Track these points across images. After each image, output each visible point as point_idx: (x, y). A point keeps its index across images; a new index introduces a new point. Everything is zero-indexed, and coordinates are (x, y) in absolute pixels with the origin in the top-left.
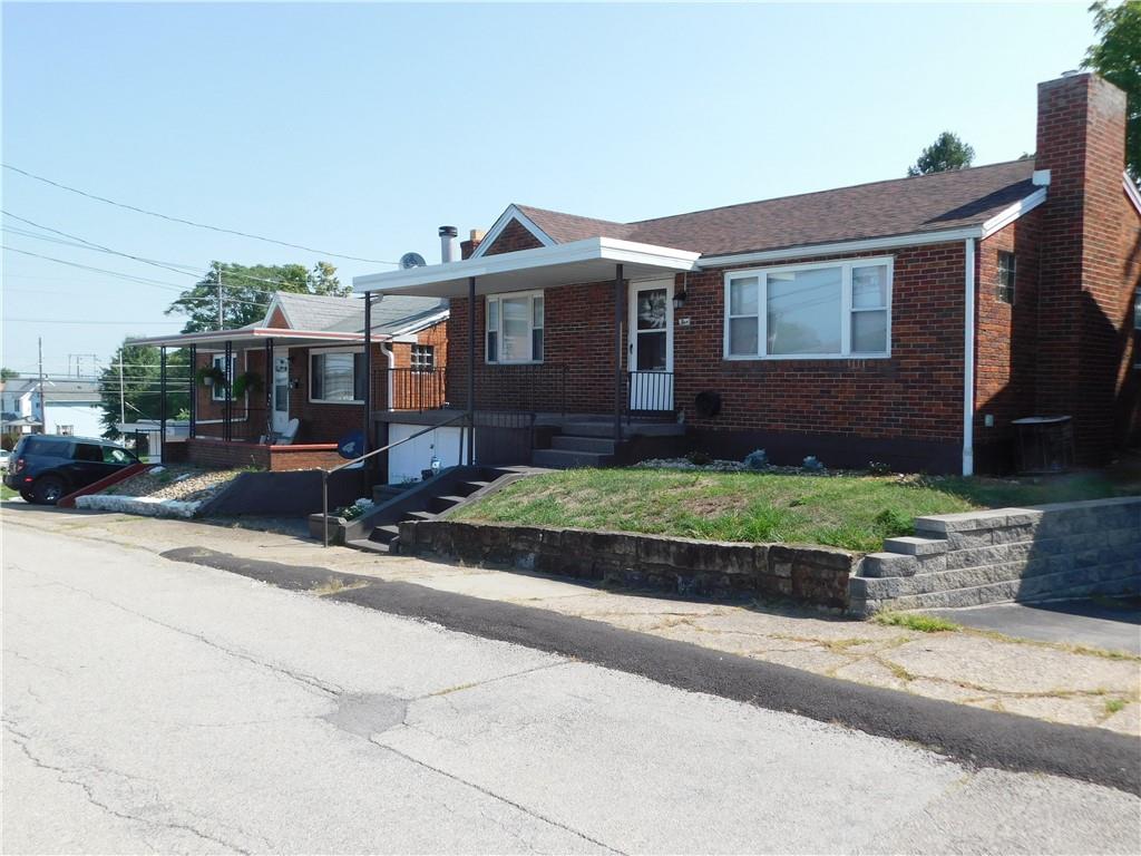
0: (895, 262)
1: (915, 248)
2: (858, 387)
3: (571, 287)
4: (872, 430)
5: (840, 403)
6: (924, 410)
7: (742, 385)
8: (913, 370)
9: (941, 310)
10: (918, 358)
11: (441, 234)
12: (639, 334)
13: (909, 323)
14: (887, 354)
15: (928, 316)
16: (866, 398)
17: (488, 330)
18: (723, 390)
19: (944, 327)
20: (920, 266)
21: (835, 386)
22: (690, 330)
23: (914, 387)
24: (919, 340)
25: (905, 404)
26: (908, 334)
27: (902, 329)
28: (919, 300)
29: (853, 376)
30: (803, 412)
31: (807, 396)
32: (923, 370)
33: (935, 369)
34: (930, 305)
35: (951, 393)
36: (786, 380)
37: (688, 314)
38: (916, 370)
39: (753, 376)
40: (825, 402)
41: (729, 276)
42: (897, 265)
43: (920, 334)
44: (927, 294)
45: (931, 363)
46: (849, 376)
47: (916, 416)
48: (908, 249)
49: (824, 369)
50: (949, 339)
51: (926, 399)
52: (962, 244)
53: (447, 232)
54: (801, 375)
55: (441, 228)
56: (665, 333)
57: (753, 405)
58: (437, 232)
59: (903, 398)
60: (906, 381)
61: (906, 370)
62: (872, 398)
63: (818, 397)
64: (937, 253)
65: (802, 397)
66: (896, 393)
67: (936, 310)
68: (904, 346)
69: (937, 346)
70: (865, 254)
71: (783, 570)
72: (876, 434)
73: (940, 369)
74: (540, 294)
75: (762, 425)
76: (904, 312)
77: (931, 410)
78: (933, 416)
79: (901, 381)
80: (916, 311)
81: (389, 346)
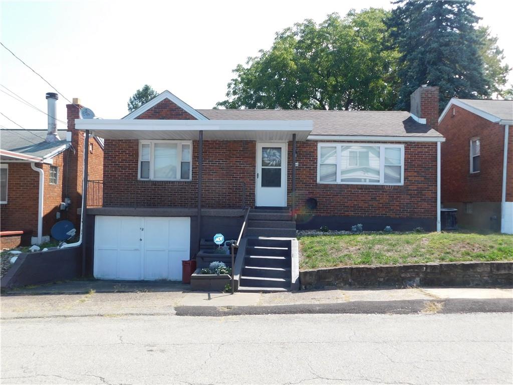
0: (405, 147)
1: (414, 143)
2: (389, 197)
4: (396, 215)
5: (381, 203)
6: (419, 206)
7: (329, 195)
8: (414, 190)
9: (426, 168)
10: (416, 186)
11: (47, 98)
12: (262, 169)
13: (412, 172)
14: (402, 183)
15: (420, 170)
16: (394, 201)
17: (140, 160)
18: (318, 197)
19: (427, 174)
20: (416, 150)
21: (378, 196)
22: (298, 169)
23: (415, 197)
24: (417, 179)
25: (411, 204)
26: (412, 176)
27: (409, 174)
28: (416, 163)
29: (387, 192)
30: (362, 207)
31: (364, 200)
32: (418, 190)
33: (423, 190)
34: (420, 165)
35: (430, 200)
36: (353, 193)
37: (298, 161)
38: (416, 190)
39: (335, 191)
40: (373, 203)
41: (320, 145)
42: (406, 148)
43: (417, 176)
44: (420, 161)
45: (422, 188)
46: (385, 192)
47: (416, 208)
48: (411, 142)
49: (373, 189)
50: (429, 179)
51: (420, 202)
52: (436, 143)
53: (52, 96)
54: (361, 191)
55: (47, 94)
56: (281, 169)
57: (336, 204)
58: (45, 96)
59: (410, 202)
60: (411, 195)
61: (411, 190)
62: (396, 201)
63: (370, 201)
64: (423, 145)
65: (362, 200)
66: (407, 199)
67: (423, 168)
68: (410, 181)
69: (424, 181)
70: (392, 142)
72: (398, 216)
73: (425, 190)
74: (190, 143)
75: (340, 213)
76: (410, 167)
77: (422, 206)
78: (423, 209)
79: (409, 195)
80: (415, 167)
81: (39, 165)
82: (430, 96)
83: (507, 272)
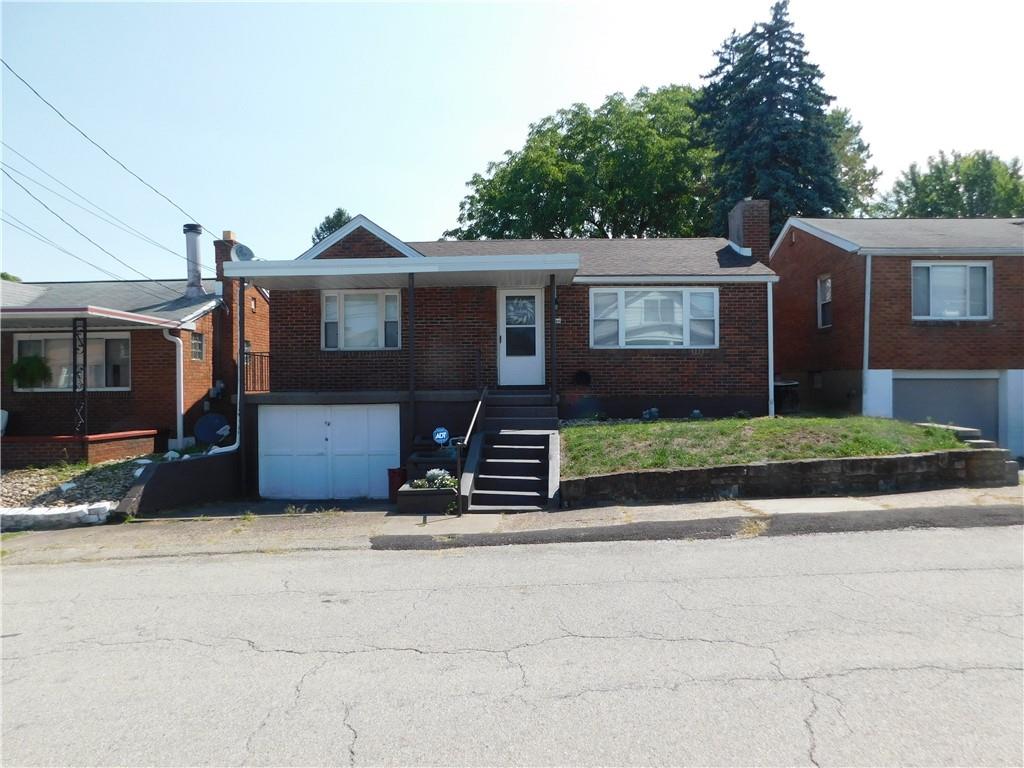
0: (720, 291)
1: (733, 284)
2: (698, 366)
3: (434, 289)
4: (708, 392)
5: (685, 376)
6: (742, 379)
7: (608, 366)
8: (734, 355)
9: (751, 321)
10: (737, 348)
11: (185, 231)
12: (507, 328)
13: (731, 328)
14: (717, 345)
15: (743, 325)
16: (704, 372)
17: (324, 320)
18: (592, 369)
19: (753, 331)
20: (737, 295)
21: (681, 366)
22: (561, 327)
23: (736, 366)
24: (738, 338)
25: (730, 376)
26: (731, 335)
27: (727, 331)
28: (737, 315)
29: (694, 359)
30: (658, 383)
31: (660, 372)
32: (740, 355)
33: (748, 355)
34: (743, 318)
35: (758, 369)
37: (560, 315)
38: (737, 355)
40: (674, 376)
41: (593, 291)
42: (722, 293)
43: (738, 334)
44: (742, 311)
45: (746, 352)
46: (691, 359)
47: (737, 382)
48: (728, 284)
49: (673, 355)
50: (756, 337)
51: (744, 372)
52: (765, 284)
53: (192, 229)
55: (185, 226)
56: (534, 328)
57: (618, 379)
59: (729, 372)
60: (731, 362)
61: (729, 355)
62: (708, 373)
63: (670, 373)
64: (747, 288)
65: (657, 373)
66: (724, 369)
67: (748, 321)
68: (728, 341)
69: (749, 341)
70: (701, 284)
71: (959, 465)
72: (711, 395)
73: (751, 355)
74: (397, 293)
75: (625, 393)
76: (728, 321)
77: (746, 379)
78: (748, 383)
79: (727, 362)
80: (736, 321)
81: (175, 332)
82: (756, 214)
83: (865, 473)
